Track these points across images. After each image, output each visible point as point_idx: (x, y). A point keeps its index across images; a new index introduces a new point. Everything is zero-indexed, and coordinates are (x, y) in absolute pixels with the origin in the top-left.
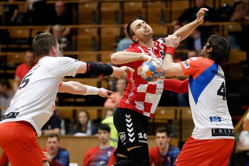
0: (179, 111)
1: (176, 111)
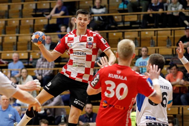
0: (181, 108)
1: (179, 108)
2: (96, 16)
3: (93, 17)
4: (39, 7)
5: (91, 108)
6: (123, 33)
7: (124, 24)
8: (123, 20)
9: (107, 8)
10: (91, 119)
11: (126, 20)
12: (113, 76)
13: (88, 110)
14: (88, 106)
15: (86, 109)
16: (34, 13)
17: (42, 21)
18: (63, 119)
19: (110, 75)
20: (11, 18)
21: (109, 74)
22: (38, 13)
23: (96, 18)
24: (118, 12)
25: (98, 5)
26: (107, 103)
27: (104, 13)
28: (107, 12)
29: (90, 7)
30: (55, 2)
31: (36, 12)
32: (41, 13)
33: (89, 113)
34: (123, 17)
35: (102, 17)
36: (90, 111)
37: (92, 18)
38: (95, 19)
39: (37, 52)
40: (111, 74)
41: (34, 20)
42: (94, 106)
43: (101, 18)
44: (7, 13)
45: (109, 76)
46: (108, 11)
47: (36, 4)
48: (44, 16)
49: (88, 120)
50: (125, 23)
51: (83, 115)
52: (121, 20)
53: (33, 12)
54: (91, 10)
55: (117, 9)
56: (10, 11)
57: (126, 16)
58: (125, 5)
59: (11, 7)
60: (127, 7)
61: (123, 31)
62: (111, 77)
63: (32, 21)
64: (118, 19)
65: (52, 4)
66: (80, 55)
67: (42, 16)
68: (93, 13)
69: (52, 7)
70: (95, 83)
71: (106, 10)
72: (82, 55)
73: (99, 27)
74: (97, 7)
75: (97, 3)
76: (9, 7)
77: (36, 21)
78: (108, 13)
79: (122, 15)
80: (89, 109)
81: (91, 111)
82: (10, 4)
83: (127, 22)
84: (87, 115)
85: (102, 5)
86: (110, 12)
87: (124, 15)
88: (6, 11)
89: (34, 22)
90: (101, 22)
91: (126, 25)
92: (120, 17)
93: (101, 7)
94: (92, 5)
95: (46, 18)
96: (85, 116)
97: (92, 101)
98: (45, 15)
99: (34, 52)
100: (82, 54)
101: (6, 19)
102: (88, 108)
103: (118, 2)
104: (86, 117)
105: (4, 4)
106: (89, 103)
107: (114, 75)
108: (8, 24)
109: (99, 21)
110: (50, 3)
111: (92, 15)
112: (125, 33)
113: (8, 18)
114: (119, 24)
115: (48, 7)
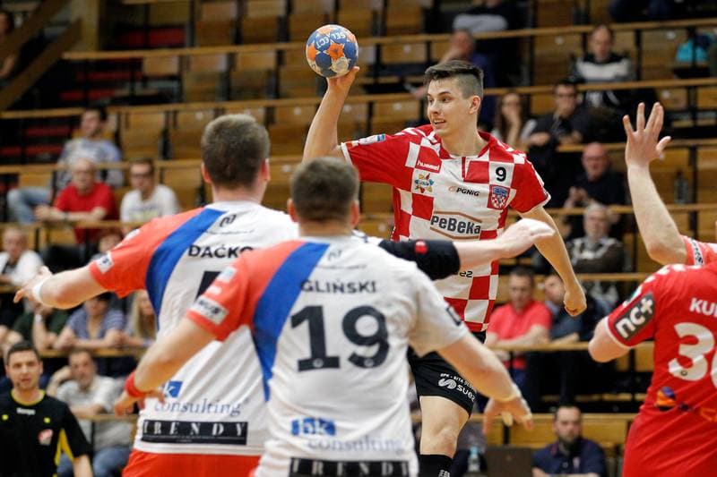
2: (593, 91)
3: (584, 93)
4: (386, 59)
5: (578, 422)
6: (693, 150)
7: (694, 118)
8: (692, 104)
9: (634, 63)
10: (576, 462)
11: (702, 103)
12: (708, 308)
13: (565, 431)
14: (567, 413)
15: (559, 426)
16: (370, 81)
17: (398, 107)
18: (475, 462)
19: (695, 306)
20: (287, 96)
21: (694, 300)
22: (383, 80)
23: (595, 99)
24: (675, 76)
25: (603, 52)
26: (673, 397)
27: (624, 79)
28: (635, 76)
29: (573, 58)
30: (446, 41)
31: (376, 76)
32: (393, 79)
33: (569, 439)
34: (692, 92)
35: (617, 93)
36: (571, 432)
37: (580, 99)
38: (591, 102)
39: (383, 221)
40: (700, 302)
41: (371, 105)
42: (587, 416)
43: (612, 97)
44: (273, 80)
45: (692, 309)
46: (637, 73)
47: (378, 48)
48: (406, 91)
49: (566, 465)
50: (700, 115)
51: (549, 449)
52: (682, 104)
53: (368, 76)
54: (575, 68)
55: (670, 65)
56: (283, 71)
57: (701, 92)
58: (700, 52)
59: (287, 56)
60: (708, 58)
61: (691, 142)
62: (698, 310)
63: (364, 108)
64: (676, 101)
65: (434, 47)
66: (459, 230)
67: (398, 88)
68: (582, 81)
69: (434, 56)
70: (635, 325)
71: (630, 68)
72: (467, 232)
73: (603, 131)
74: (599, 58)
75: (598, 43)
76: (280, 56)
77: (377, 108)
78: (639, 78)
79: (689, 88)
80: (570, 427)
81: (576, 433)
82: (282, 46)
83: (705, 110)
84: (562, 448)
85: (618, 49)
86: (645, 73)
87: (696, 87)
88: (269, 72)
89: (370, 113)
90: (611, 111)
91: (701, 123)
92: (682, 94)
93: (613, 58)
94: (579, 51)
95: (412, 99)
96: (554, 451)
97: (579, 398)
98: (408, 87)
99: (370, 219)
100: (466, 229)
101: (271, 102)
102: (565, 423)
103: (673, 40)
104: (559, 455)
105: (264, 47)
106: (569, 403)
107: (713, 305)
108: (278, 117)
109: (604, 108)
110: (428, 44)
111: (582, 87)
112: (701, 151)
113: (278, 96)
114: (678, 120)
115: (420, 56)
